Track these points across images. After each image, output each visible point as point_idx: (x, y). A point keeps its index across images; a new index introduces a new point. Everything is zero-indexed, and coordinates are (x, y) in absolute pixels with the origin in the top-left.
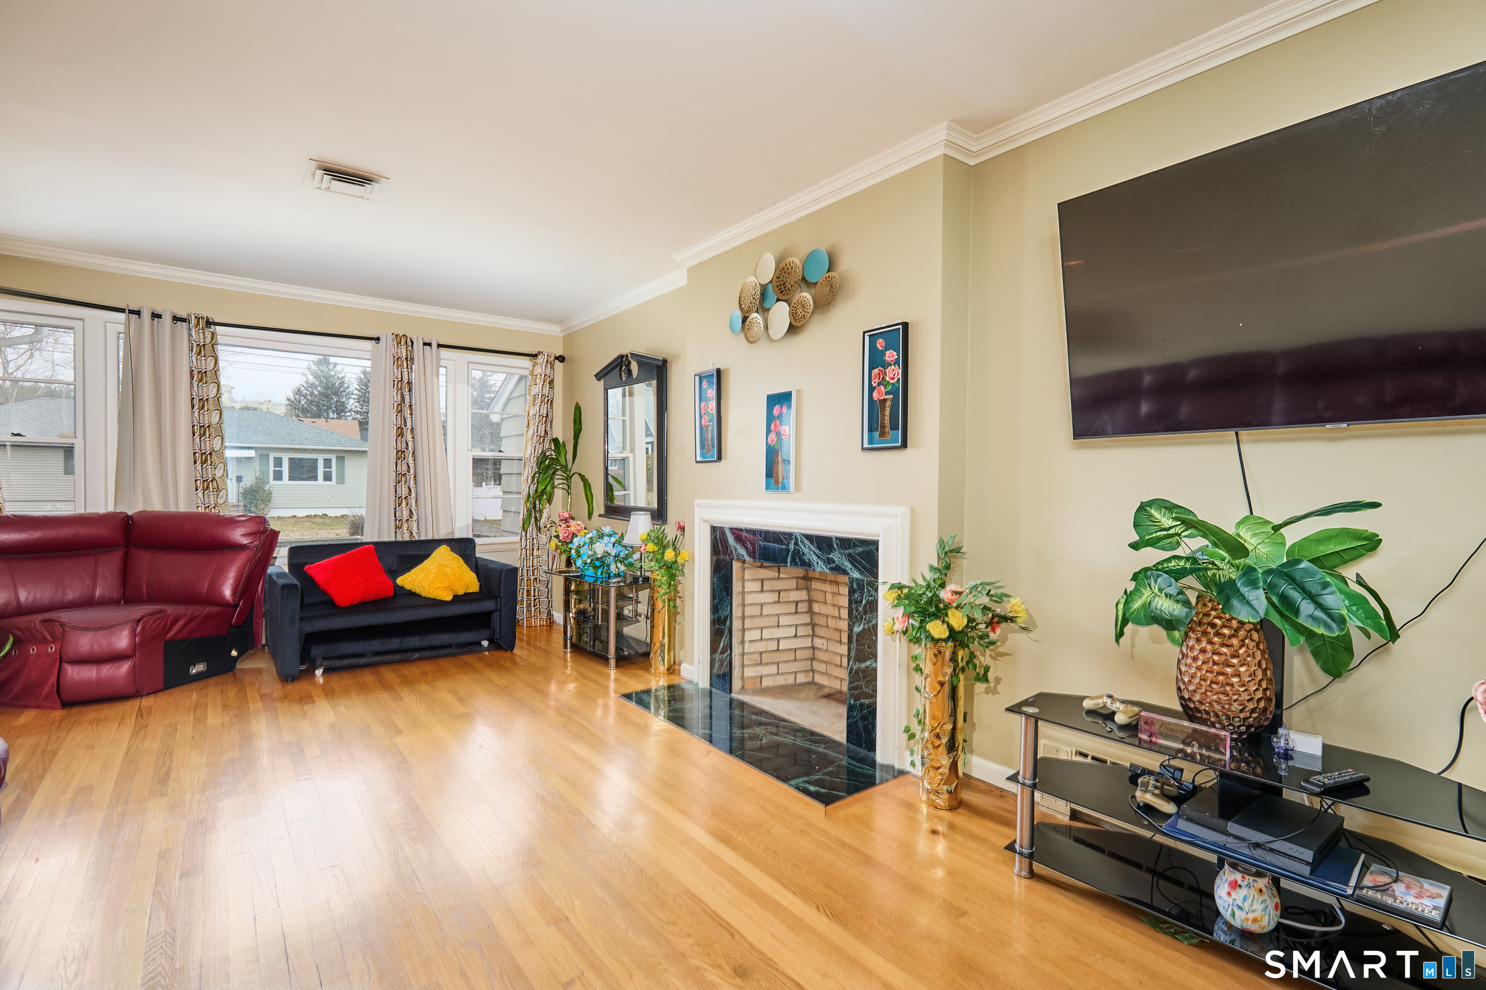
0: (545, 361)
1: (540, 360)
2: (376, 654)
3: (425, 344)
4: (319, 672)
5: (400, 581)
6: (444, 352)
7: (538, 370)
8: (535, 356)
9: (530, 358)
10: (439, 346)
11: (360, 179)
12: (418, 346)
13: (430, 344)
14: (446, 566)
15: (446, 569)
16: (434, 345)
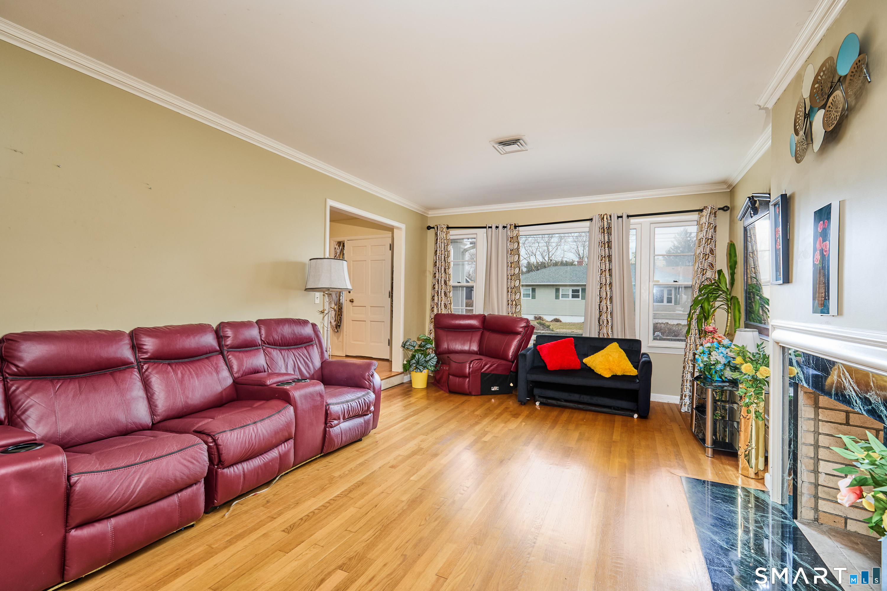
0: (709, 212)
1: (705, 213)
2: (566, 401)
3: (618, 217)
4: (537, 403)
5: (585, 360)
6: (633, 220)
7: (703, 220)
8: (701, 211)
9: (698, 212)
10: (628, 216)
11: (515, 141)
12: (614, 218)
13: (621, 217)
14: (610, 355)
15: (610, 357)
16: (625, 217)
